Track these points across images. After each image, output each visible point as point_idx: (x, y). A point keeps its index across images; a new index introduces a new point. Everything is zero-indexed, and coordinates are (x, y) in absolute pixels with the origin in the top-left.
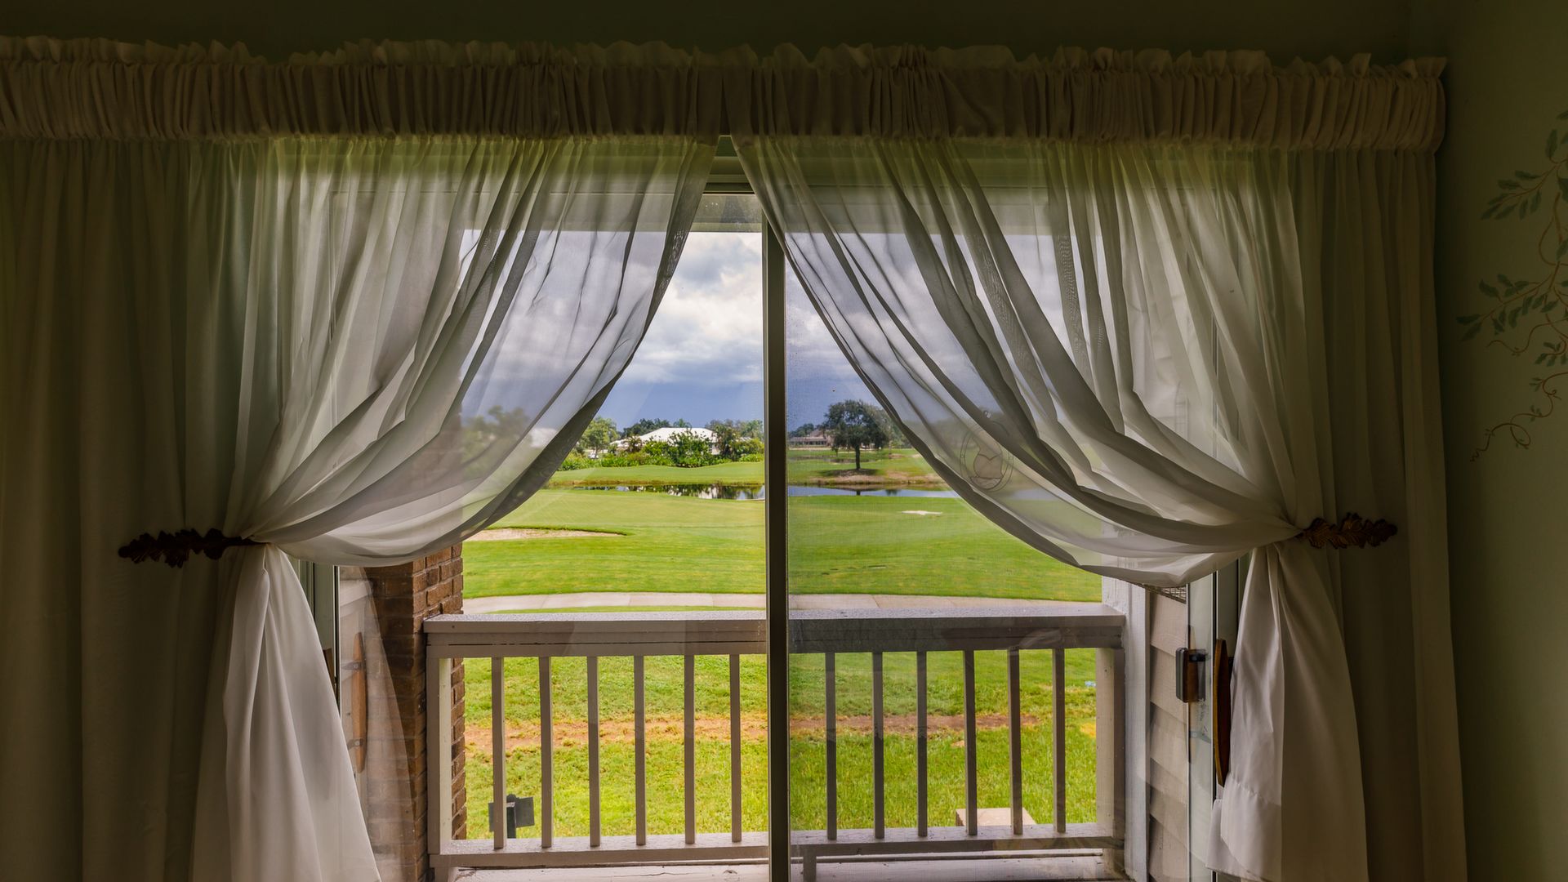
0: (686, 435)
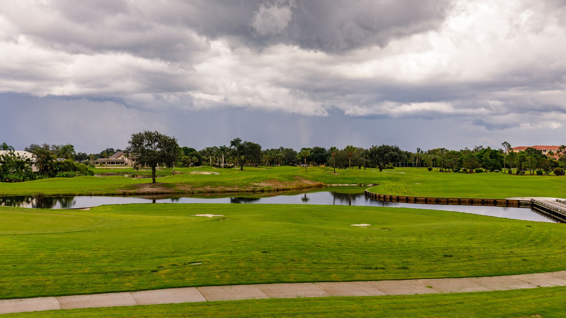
0: (9, 155)
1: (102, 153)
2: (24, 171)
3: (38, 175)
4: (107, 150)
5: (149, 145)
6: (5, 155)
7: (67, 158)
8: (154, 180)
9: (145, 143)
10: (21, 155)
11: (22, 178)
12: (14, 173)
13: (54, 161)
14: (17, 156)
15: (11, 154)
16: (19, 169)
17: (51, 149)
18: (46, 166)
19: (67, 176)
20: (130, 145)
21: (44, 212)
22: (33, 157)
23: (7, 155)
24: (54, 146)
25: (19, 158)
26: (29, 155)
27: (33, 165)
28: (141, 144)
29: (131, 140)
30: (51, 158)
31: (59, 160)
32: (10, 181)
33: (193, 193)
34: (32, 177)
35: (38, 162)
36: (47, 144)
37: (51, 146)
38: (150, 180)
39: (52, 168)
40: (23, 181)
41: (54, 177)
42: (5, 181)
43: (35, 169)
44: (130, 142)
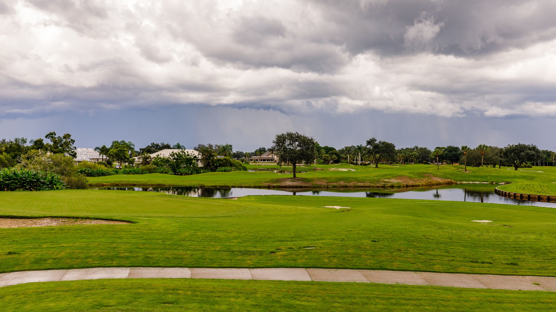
0: (181, 153)
1: (256, 152)
2: (192, 166)
3: (203, 169)
4: (260, 149)
5: (290, 144)
6: (177, 153)
7: (225, 156)
8: (294, 175)
9: (287, 142)
10: (190, 153)
11: (190, 172)
12: (184, 168)
13: (215, 158)
14: (187, 154)
15: (182, 152)
16: (188, 164)
17: (214, 148)
18: (209, 163)
19: (225, 171)
20: (274, 144)
21: (207, 201)
22: (199, 155)
23: (179, 153)
24: (216, 146)
25: (188, 155)
26: (196, 153)
27: (199, 161)
28: (284, 143)
29: (275, 140)
30: (213, 156)
31: (219, 157)
32: (181, 174)
33: (328, 187)
34: (198, 171)
35: (203, 159)
36: (211, 143)
37: (214, 145)
38: (291, 175)
39: (213, 164)
40: (191, 174)
41: (215, 171)
42: (178, 175)
43: (200, 165)
44: (274, 142)
